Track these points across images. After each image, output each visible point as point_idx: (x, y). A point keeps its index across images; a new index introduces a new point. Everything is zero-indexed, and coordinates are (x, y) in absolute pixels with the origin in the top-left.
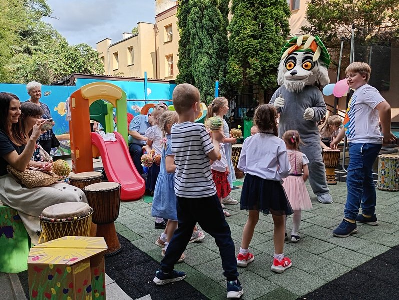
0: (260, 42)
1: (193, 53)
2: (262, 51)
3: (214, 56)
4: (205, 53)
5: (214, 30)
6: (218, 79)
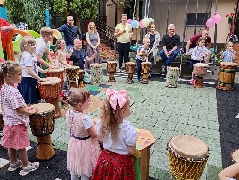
6: (45, 8)
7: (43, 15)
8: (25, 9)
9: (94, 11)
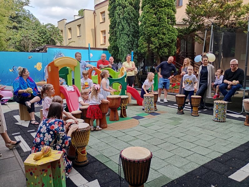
0: (158, 29)
1: (118, 33)
2: (159, 34)
3: (131, 36)
4: (125, 34)
5: (131, 20)
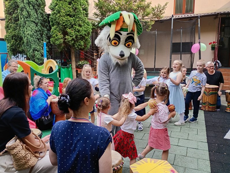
0: (74, 19)
2: (75, 25)
4: (32, 22)
6: (43, 40)
7: (41, 47)
8: (24, 42)
9: (87, 42)
